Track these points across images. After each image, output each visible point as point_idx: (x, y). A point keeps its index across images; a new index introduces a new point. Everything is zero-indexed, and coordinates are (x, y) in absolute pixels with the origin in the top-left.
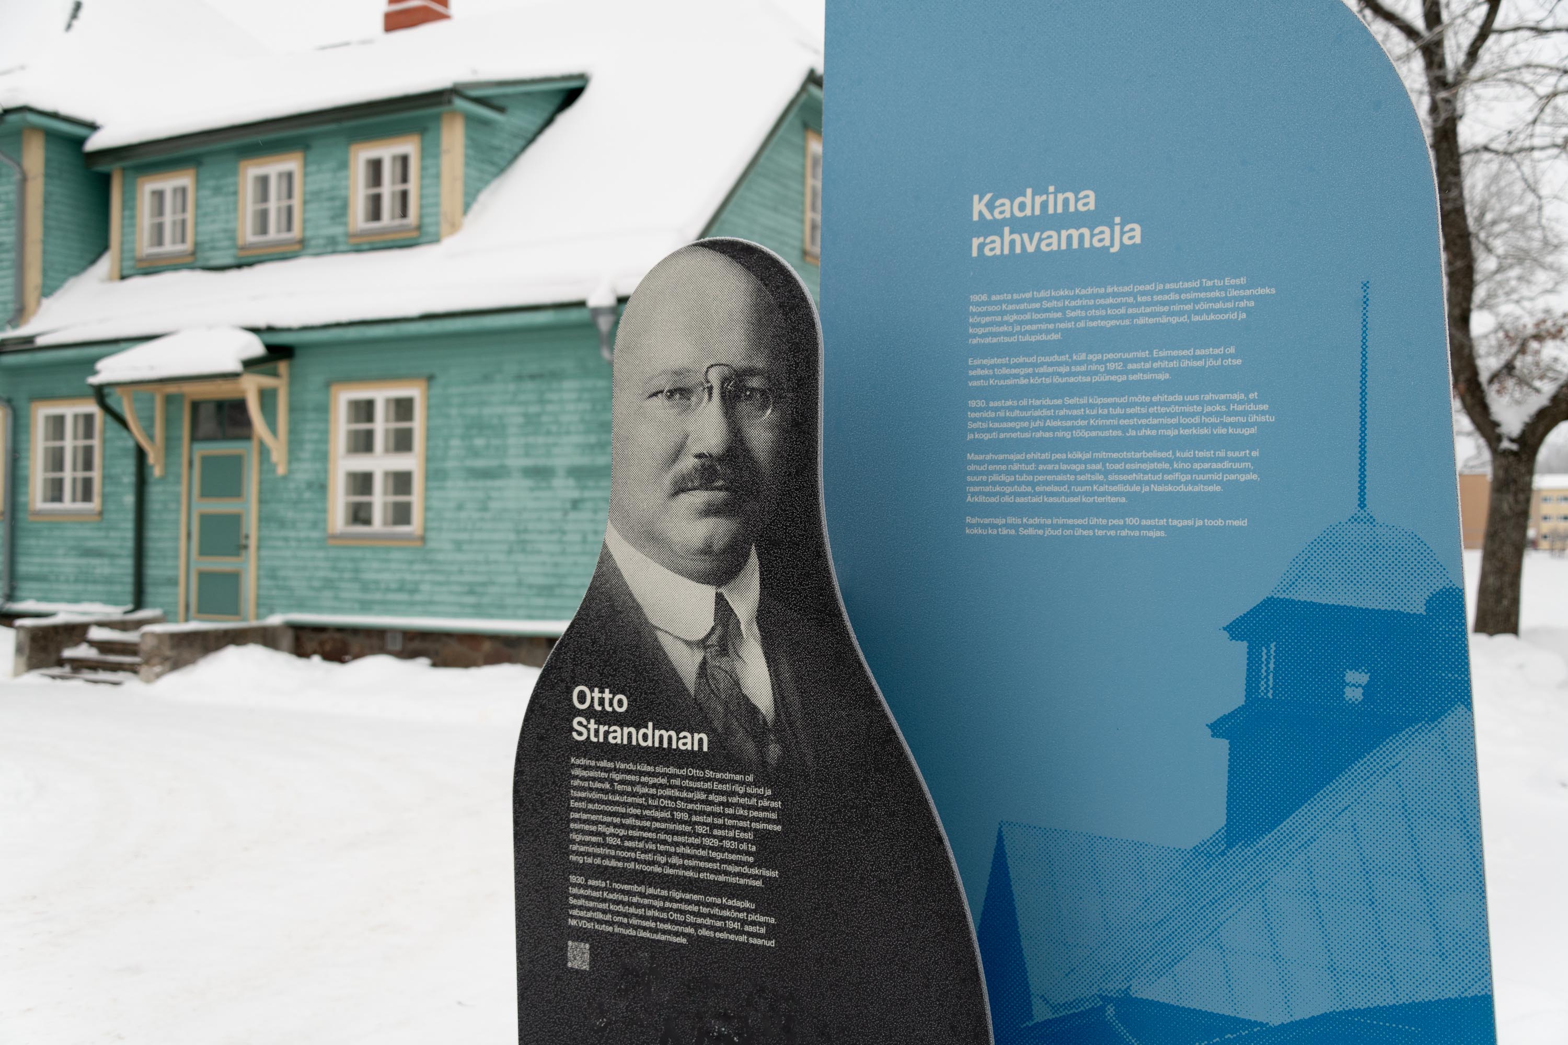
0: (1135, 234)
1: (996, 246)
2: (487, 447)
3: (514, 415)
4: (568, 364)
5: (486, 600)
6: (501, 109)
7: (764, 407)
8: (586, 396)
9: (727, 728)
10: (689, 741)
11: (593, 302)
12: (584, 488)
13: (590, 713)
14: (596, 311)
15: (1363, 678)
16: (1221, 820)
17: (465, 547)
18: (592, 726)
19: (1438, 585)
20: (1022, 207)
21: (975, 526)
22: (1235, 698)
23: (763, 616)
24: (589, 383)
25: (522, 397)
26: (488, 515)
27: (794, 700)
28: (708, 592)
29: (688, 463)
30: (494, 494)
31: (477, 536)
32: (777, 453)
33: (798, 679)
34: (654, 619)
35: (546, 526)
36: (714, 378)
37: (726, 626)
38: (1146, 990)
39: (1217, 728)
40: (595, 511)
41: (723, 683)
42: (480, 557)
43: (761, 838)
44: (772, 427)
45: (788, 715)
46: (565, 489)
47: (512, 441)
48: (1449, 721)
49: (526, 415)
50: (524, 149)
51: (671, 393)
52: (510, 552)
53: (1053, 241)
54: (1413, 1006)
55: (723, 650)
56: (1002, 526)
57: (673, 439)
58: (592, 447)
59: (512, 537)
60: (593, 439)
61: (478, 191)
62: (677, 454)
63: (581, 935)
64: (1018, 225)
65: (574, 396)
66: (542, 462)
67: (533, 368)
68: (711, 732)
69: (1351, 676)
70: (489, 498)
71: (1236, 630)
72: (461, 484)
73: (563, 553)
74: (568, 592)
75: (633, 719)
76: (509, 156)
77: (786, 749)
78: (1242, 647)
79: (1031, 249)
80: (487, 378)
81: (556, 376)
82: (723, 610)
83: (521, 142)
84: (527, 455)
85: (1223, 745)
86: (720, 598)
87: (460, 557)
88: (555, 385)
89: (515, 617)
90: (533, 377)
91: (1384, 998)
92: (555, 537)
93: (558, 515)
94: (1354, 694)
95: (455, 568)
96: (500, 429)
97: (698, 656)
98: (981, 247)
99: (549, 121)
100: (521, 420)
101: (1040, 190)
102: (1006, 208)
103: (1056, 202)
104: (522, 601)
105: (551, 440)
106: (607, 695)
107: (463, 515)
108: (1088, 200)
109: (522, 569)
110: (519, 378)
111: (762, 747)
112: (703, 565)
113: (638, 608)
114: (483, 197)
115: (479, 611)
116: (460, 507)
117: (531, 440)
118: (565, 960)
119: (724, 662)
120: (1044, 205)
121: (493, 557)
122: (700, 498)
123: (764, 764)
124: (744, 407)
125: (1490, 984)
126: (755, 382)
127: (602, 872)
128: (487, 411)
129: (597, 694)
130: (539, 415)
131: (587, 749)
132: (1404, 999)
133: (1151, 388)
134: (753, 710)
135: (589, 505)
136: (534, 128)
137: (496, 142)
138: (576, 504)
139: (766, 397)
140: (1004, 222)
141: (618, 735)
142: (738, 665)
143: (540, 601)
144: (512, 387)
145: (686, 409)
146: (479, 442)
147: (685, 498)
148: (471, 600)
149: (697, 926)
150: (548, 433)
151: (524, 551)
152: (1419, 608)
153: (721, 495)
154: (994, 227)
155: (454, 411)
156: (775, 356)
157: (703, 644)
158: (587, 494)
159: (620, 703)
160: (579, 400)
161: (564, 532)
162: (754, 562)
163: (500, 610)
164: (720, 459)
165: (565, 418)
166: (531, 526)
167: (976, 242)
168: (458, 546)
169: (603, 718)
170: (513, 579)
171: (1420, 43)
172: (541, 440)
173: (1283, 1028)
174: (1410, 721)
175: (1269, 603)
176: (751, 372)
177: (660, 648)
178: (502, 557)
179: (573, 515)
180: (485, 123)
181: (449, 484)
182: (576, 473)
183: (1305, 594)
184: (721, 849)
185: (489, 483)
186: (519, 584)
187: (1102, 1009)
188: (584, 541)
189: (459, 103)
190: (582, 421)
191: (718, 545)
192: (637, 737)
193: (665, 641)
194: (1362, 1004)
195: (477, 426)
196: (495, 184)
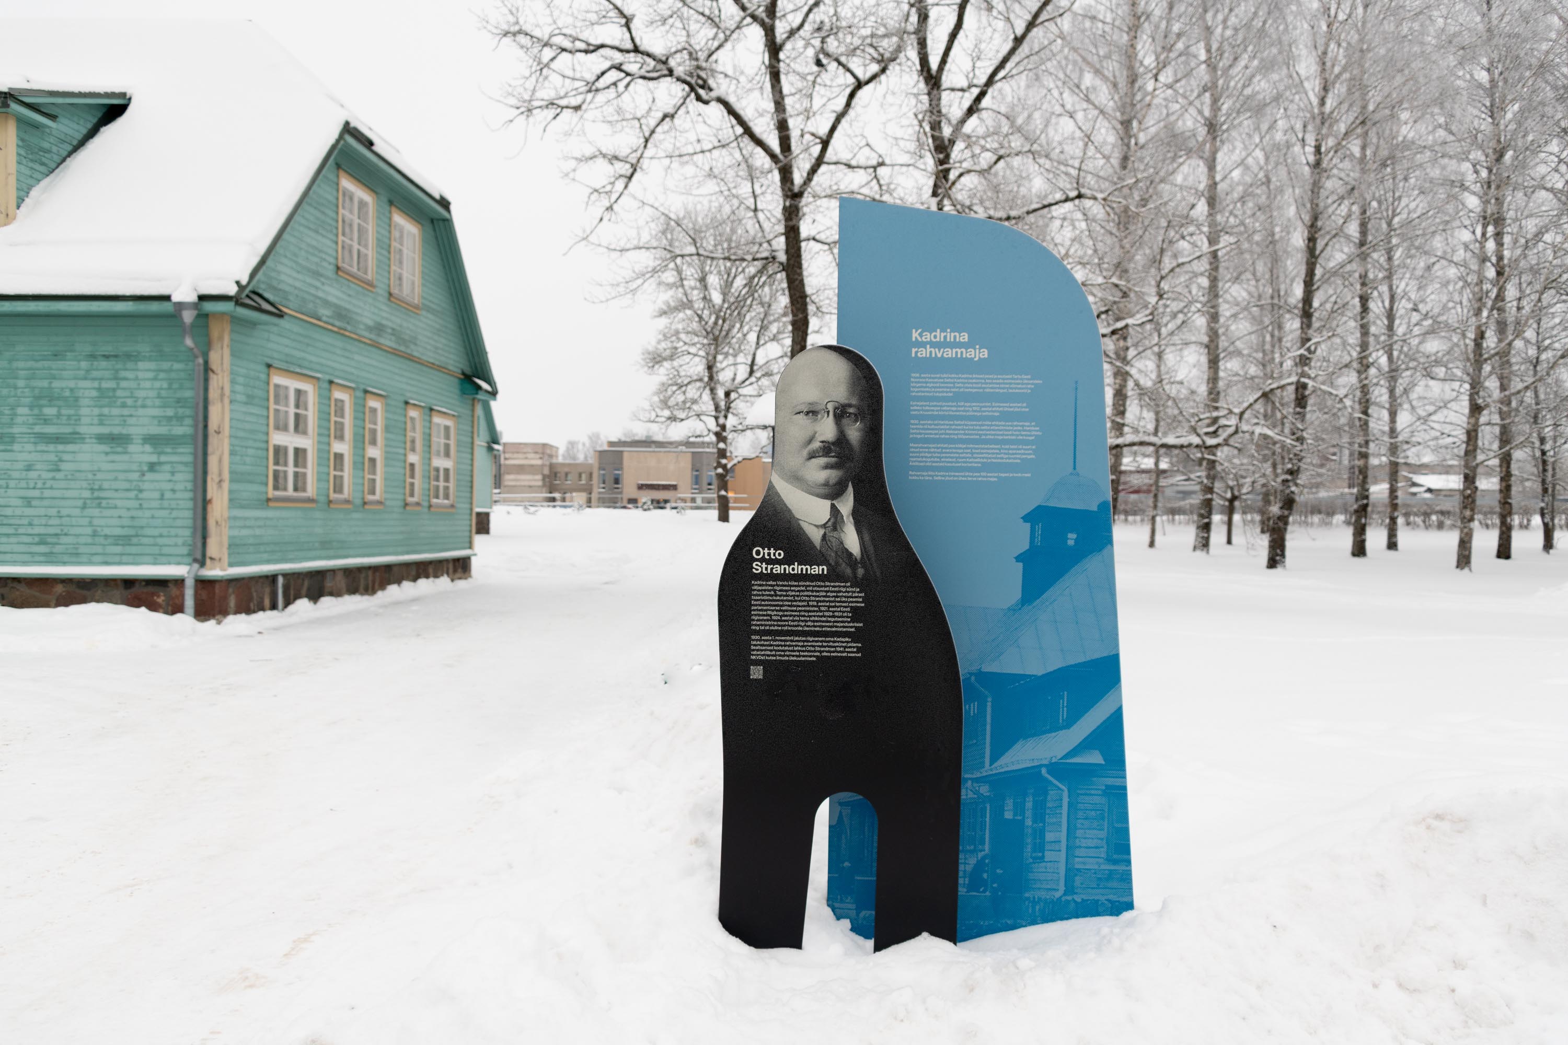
0: (985, 353)
1: (923, 353)
2: (59, 416)
3: (87, 389)
4: (144, 348)
5: (58, 549)
6: (53, 117)
7: (856, 421)
8: (162, 375)
9: (837, 563)
10: (816, 570)
11: (176, 298)
12: (160, 454)
13: (763, 560)
14: (180, 306)
15: (1074, 536)
16: (1019, 595)
17: (34, 503)
18: (764, 565)
19: (1102, 500)
20: (935, 337)
21: (913, 476)
22: (1025, 546)
23: (855, 513)
24: (166, 365)
25: (95, 374)
26: (59, 475)
27: (871, 549)
28: (828, 503)
29: (816, 445)
30: (66, 457)
31: (47, 493)
32: (863, 442)
33: (873, 539)
34: (797, 516)
35: (126, 485)
36: (830, 407)
37: (836, 518)
38: (988, 668)
39: (1018, 559)
40: (173, 473)
41: (835, 543)
42: (53, 512)
43: (854, 610)
44: (859, 430)
45: (868, 556)
46: (141, 454)
47: (84, 411)
48: (1105, 552)
49: (99, 389)
50: (70, 154)
51: (807, 413)
52: (84, 507)
53: (949, 353)
54: (1092, 661)
55: (835, 528)
56: (926, 476)
57: (809, 433)
58: (169, 419)
59: (87, 494)
60: (170, 412)
61: (30, 188)
62: (810, 440)
63: (757, 663)
64: (934, 345)
65: (150, 375)
66: (116, 430)
67: (108, 349)
68: (828, 565)
69: (1070, 535)
70: (61, 460)
71: (1026, 518)
72: (30, 447)
73: (141, 507)
74: (145, 540)
75: (787, 561)
76: (57, 159)
77: (866, 570)
78: (1028, 525)
79: (939, 355)
80: (56, 356)
81: (129, 357)
82: (835, 511)
83: (70, 148)
84: (101, 424)
85: (1021, 565)
86: (833, 506)
87: (28, 511)
88: (130, 365)
89: (90, 563)
90: (106, 357)
91: (1081, 659)
92: (132, 494)
93: (136, 476)
94: (1071, 543)
95: (25, 521)
96: (74, 400)
97: (822, 532)
98: (916, 353)
99: (93, 133)
100: (94, 393)
101: (943, 331)
102: (927, 337)
103: (951, 336)
104: (99, 549)
105: (126, 412)
106: (772, 551)
107: (33, 474)
108: (965, 337)
109: (96, 522)
110: (92, 357)
111: (854, 570)
112: (822, 491)
113: (789, 511)
114: (34, 193)
115: (50, 559)
116: (29, 468)
117: (106, 411)
118: (749, 675)
119: (835, 534)
120: (945, 337)
121: (64, 512)
122: (823, 461)
123: (856, 577)
124: (845, 421)
125: (1118, 650)
126: (851, 410)
127: (769, 633)
128: (56, 384)
129: (766, 551)
130: (114, 390)
131: (761, 576)
132: (1088, 659)
133: (992, 419)
134: (850, 555)
135: (167, 468)
136: (79, 136)
137: (46, 145)
138: (152, 467)
139: (856, 417)
140: (927, 343)
141: (778, 569)
142: (842, 535)
143: (118, 549)
144: (84, 364)
145: (816, 420)
146: (50, 411)
147: (815, 461)
148: (43, 549)
149: (821, 652)
150: (124, 406)
151: (99, 506)
152: (1095, 508)
153: (834, 460)
154: (923, 345)
155: (21, 383)
156: (861, 399)
157: (824, 526)
158: (163, 458)
159: (780, 555)
160: (155, 379)
161: (141, 491)
162: (850, 489)
163: (75, 557)
164: (833, 444)
165: (141, 394)
166: (106, 485)
167: (914, 350)
168: (28, 502)
169: (770, 562)
170: (89, 531)
171: (780, 165)
172: (116, 411)
173: (1043, 676)
174: (1091, 552)
175: (1039, 507)
176: (850, 406)
177: (801, 528)
178: (77, 512)
179: (149, 476)
180: (36, 126)
181: (16, 447)
182: (150, 439)
183: (1052, 504)
184: (833, 616)
185: (61, 447)
186: (95, 534)
187: (969, 679)
188: (162, 498)
189: (14, 106)
190: (159, 396)
191: (832, 481)
192: (789, 569)
193: (805, 526)
194: (1073, 663)
195: (51, 397)
196: (45, 182)
